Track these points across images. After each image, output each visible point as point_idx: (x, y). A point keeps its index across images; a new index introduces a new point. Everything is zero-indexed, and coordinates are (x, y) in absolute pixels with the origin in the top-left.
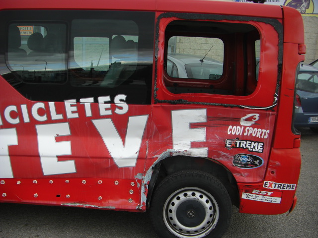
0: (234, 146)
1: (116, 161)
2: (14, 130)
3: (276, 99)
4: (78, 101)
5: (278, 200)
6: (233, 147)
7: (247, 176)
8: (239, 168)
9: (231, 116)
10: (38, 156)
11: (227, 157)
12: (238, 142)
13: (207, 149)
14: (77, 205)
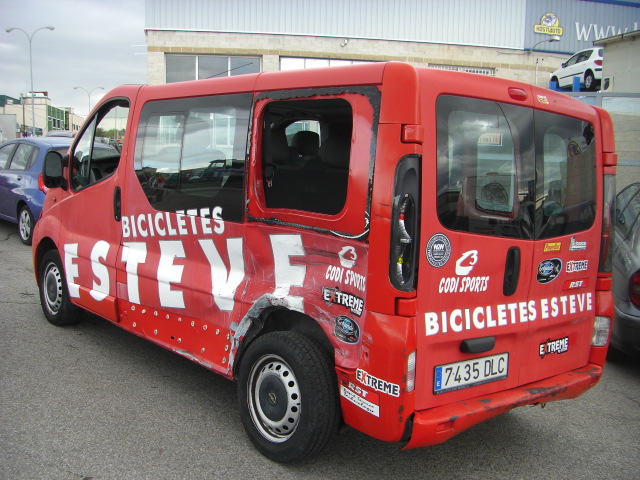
0: (334, 301)
1: (216, 299)
2: (144, 245)
3: (367, 222)
4: (186, 213)
5: (375, 410)
6: (332, 302)
7: (348, 357)
8: (340, 340)
9: (327, 248)
10: (156, 280)
11: (329, 320)
12: (339, 294)
13: (302, 299)
14: (186, 354)
